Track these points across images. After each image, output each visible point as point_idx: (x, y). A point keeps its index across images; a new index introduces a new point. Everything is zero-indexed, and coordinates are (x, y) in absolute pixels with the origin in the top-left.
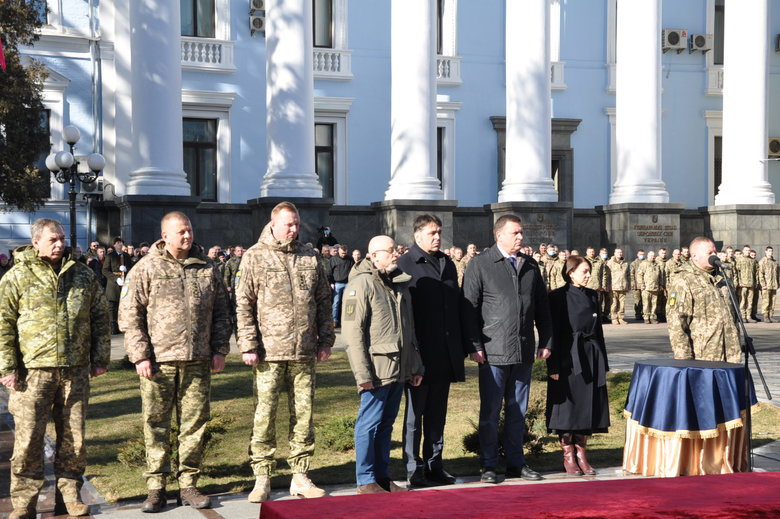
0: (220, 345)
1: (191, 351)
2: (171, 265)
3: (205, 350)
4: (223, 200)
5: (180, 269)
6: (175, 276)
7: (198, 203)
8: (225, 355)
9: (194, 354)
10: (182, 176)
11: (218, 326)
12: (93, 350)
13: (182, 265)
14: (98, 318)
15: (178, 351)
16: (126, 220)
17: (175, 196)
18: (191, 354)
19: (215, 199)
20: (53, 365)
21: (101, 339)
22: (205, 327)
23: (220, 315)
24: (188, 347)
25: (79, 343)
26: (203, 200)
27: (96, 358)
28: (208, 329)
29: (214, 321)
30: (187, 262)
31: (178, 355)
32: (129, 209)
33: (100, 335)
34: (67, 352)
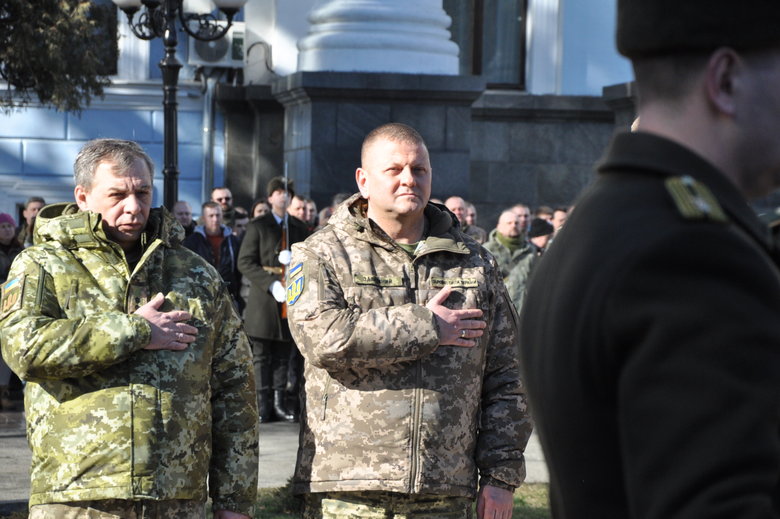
0: (497, 462)
1: (420, 470)
2: (385, 255)
3: (457, 469)
4: (540, 84)
5: (408, 265)
6: (396, 281)
7: (478, 94)
8: (511, 488)
9: (426, 479)
10: (435, 23)
11: (497, 413)
12: (217, 464)
13: (411, 256)
14: (228, 387)
15: (386, 468)
16: (298, 135)
17: (421, 77)
18: (418, 478)
19: (521, 83)
20: (122, 494)
21: (237, 439)
22: (457, 413)
23: (501, 387)
24: (412, 457)
25: (184, 442)
26: (490, 87)
27: (226, 488)
28: (466, 421)
29: (486, 401)
30: (423, 248)
31: (386, 478)
32: (306, 109)
33: (232, 430)
34: (154, 465)
